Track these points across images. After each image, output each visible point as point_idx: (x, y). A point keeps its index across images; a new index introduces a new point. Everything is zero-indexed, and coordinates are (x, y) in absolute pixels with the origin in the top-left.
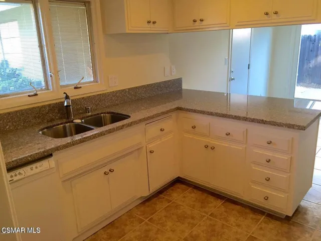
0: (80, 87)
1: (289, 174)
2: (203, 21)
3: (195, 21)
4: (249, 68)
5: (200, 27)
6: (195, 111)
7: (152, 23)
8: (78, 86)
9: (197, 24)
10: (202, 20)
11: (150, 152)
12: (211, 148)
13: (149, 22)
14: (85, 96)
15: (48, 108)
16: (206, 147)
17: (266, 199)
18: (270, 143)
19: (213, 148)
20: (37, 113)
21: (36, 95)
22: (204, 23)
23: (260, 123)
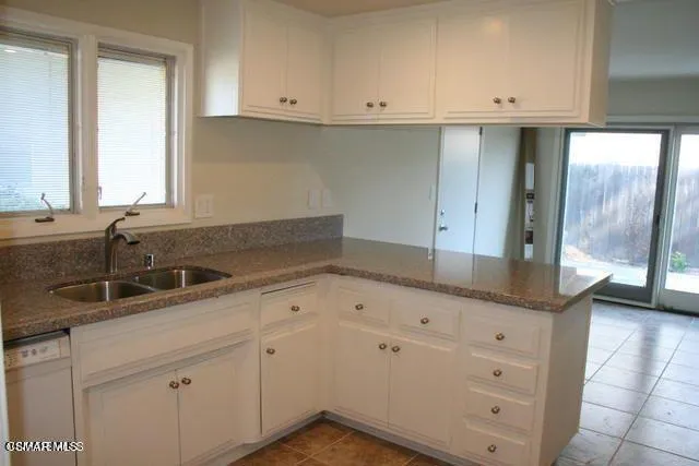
0: (138, 214)
1: (534, 399)
3: (370, 105)
4: (476, 211)
6: (363, 275)
7: (288, 102)
8: (134, 211)
9: (373, 110)
10: (383, 105)
11: (268, 352)
12: (393, 349)
13: (283, 100)
14: (144, 231)
15: (70, 248)
16: (383, 347)
17: (492, 450)
18: (500, 338)
19: (396, 350)
20: (48, 256)
21: (50, 220)
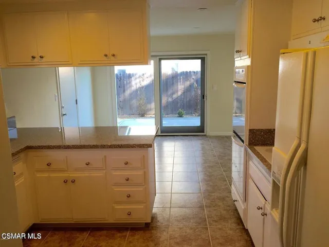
1: (145, 186)
2: (43, 58)
3: (33, 57)
4: (77, 103)
5: (40, 63)
9: (36, 60)
10: (41, 57)
12: (72, 181)
16: (65, 182)
17: (129, 214)
18: (126, 163)
19: (73, 182)
22: (44, 60)
23: (116, 148)
